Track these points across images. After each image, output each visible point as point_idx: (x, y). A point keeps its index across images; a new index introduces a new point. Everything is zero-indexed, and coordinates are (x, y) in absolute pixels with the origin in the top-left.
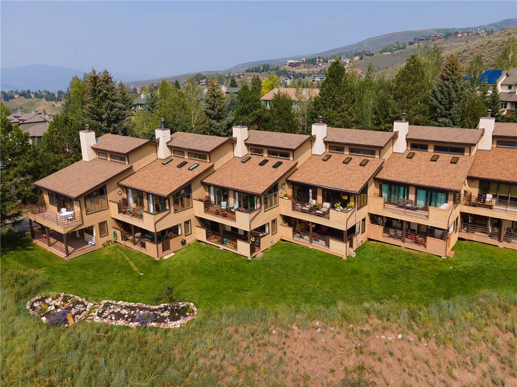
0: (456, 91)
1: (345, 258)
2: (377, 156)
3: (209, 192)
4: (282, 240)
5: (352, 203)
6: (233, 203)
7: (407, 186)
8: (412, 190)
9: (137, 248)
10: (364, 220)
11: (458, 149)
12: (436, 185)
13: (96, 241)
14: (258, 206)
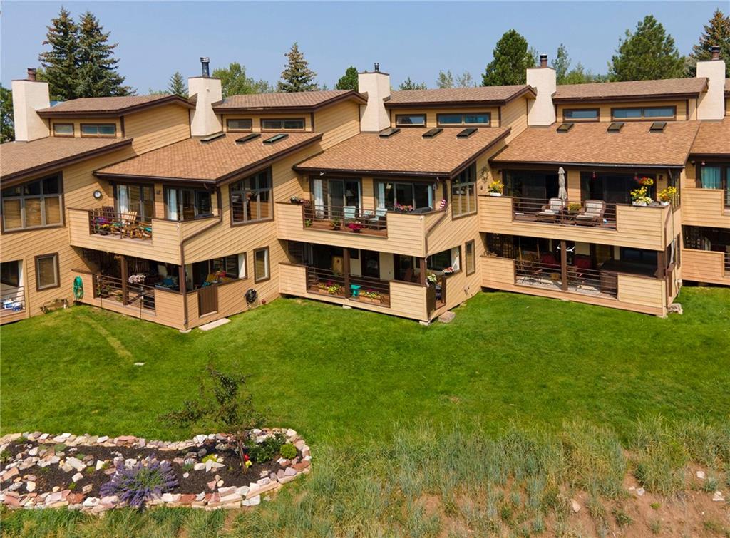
1: (664, 315)
2: (681, 117)
3: (312, 190)
4: (485, 289)
9: (134, 311)
10: (678, 239)
13: (24, 297)
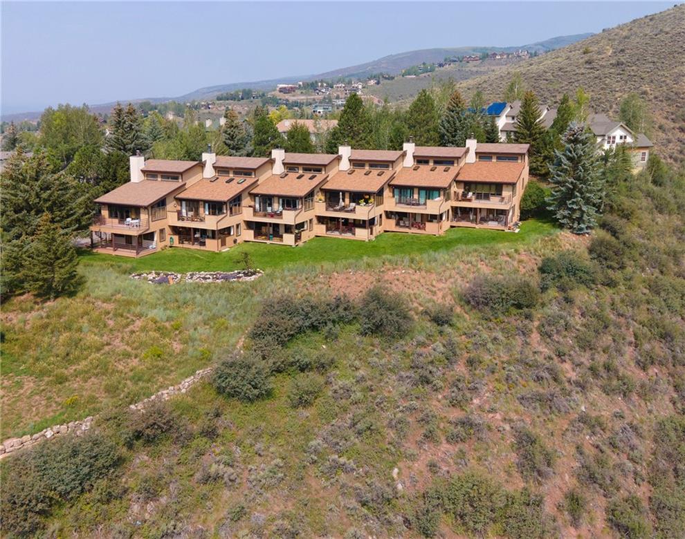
0: (460, 121)
1: (367, 241)
2: (391, 169)
3: (255, 201)
4: (317, 236)
5: (372, 200)
6: (277, 207)
7: (411, 188)
8: (416, 191)
9: (196, 247)
10: (381, 216)
11: (449, 161)
12: (432, 185)
13: (156, 245)
14: (300, 207)
